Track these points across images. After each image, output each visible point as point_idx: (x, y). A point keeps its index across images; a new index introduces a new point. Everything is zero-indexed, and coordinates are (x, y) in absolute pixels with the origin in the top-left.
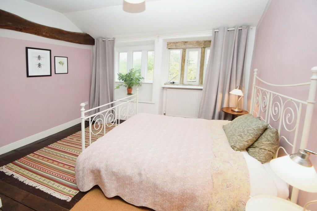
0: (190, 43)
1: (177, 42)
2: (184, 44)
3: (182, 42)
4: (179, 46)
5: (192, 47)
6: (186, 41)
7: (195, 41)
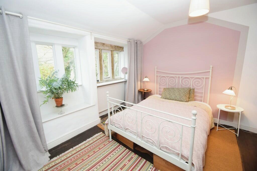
0: (107, 45)
1: (97, 42)
2: (103, 45)
3: (101, 43)
4: (99, 47)
5: (108, 49)
6: (104, 43)
7: (109, 44)
